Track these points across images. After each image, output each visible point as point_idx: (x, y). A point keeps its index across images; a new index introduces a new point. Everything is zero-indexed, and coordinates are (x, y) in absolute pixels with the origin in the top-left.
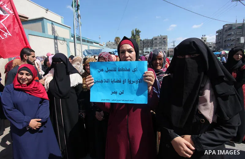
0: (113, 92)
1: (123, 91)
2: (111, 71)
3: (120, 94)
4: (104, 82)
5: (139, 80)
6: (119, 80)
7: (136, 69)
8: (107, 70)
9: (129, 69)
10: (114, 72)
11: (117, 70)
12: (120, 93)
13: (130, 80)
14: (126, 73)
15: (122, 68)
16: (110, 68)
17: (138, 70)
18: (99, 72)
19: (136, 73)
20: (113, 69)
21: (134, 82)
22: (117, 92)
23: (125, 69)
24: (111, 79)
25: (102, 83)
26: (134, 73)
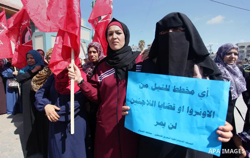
0: (159, 122)
1: (176, 124)
2: (161, 89)
3: (170, 128)
4: (146, 104)
5: (208, 111)
6: (173, 106)
7: (206, 94)
8: (154, 87)
9: (193, 91)
10: (166, 92)
11: (171, 89)
12: (171, 126)
13: (192, 109)
14: (186, 96)
15: (180, 87)
16: (160, 85)
17: (209, 94)
18: (141, 88)
19: (204, 99)
20: (165, 87)
21: (197, 113)
22: (165, 123)
23: (185, 90)
24: (159, 102)
25: (143, 106)
26: (200, 99)
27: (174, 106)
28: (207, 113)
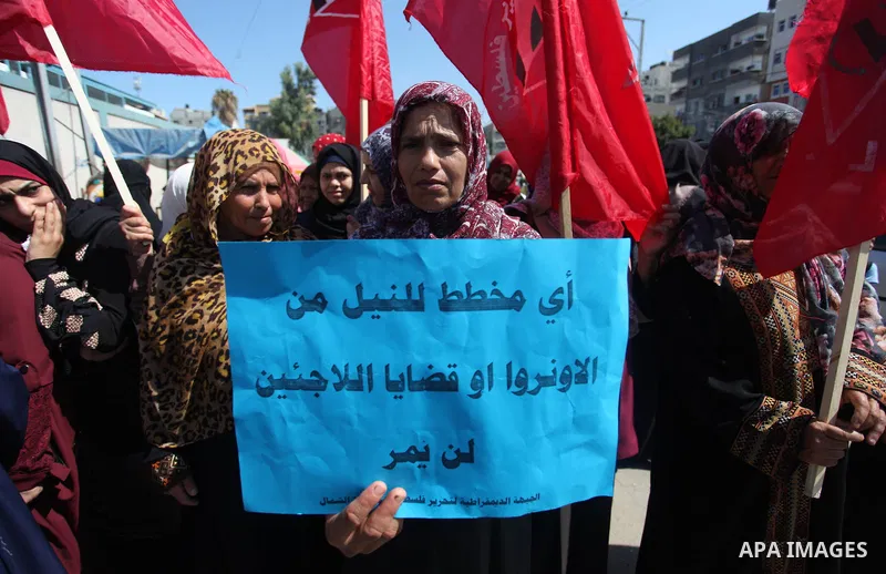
0: (402, 449)
1: (471, 443)
2: (386, 305)
3: (449, 464)
4: (330, 386)
5: (577, 363)
6: (447, 372)
7: (564, 297)
8: (353, 304)
9: (518, 293)
10: (410, 319)
11: (432, 300)
12: (451, 456)
13: (523, 371)
14: (496, 320)
15: (468, 286)
16: (377, 288)
17: (575, 297)
18: (295, 314)
19: (563, 319)
20: (401, 295)
21: (544, 381)
22: (427, 448)
23: (489, 296)
24: (387, 367)
25: (317, 395)
26: (548, 322)
27: (453, 373)
28: (576, 370)
